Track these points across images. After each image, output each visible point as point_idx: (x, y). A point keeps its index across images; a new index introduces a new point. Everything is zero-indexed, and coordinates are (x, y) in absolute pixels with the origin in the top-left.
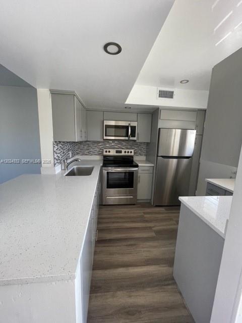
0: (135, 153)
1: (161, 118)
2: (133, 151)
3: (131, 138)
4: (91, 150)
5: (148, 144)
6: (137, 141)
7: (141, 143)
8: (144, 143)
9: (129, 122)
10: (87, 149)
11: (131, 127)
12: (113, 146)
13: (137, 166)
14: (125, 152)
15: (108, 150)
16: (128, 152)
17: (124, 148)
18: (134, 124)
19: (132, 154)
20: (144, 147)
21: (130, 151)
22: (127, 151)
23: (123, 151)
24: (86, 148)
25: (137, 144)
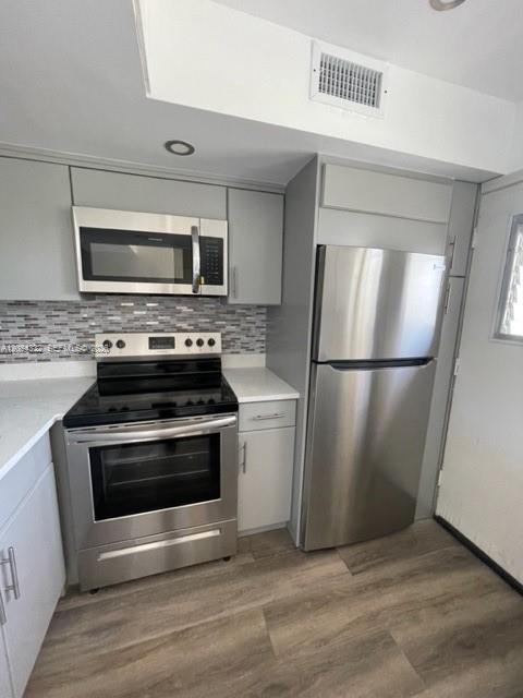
0: (226, 345)
1: (326, 203)
2: (217, 337)
3: (205, 289)
4: (44, 339)
5: (271, 310)
6: (231, 301)
7: (248, 308)
8: (259, 307)
9: (194, 222)
10: (22, 337)
11: (202, 240)
12: (137, 319)
13: (231, 406)
14: (188, 343)
15: (114, 338)
16: (200, 343)
17: (184, 326)
18: (214, 229)
19: (217, 349)
20: (259, 320)
21: (206, 337)
22: (194, 337)
23: (180, 338)
24: (17, 332)
25: (233, 312)
